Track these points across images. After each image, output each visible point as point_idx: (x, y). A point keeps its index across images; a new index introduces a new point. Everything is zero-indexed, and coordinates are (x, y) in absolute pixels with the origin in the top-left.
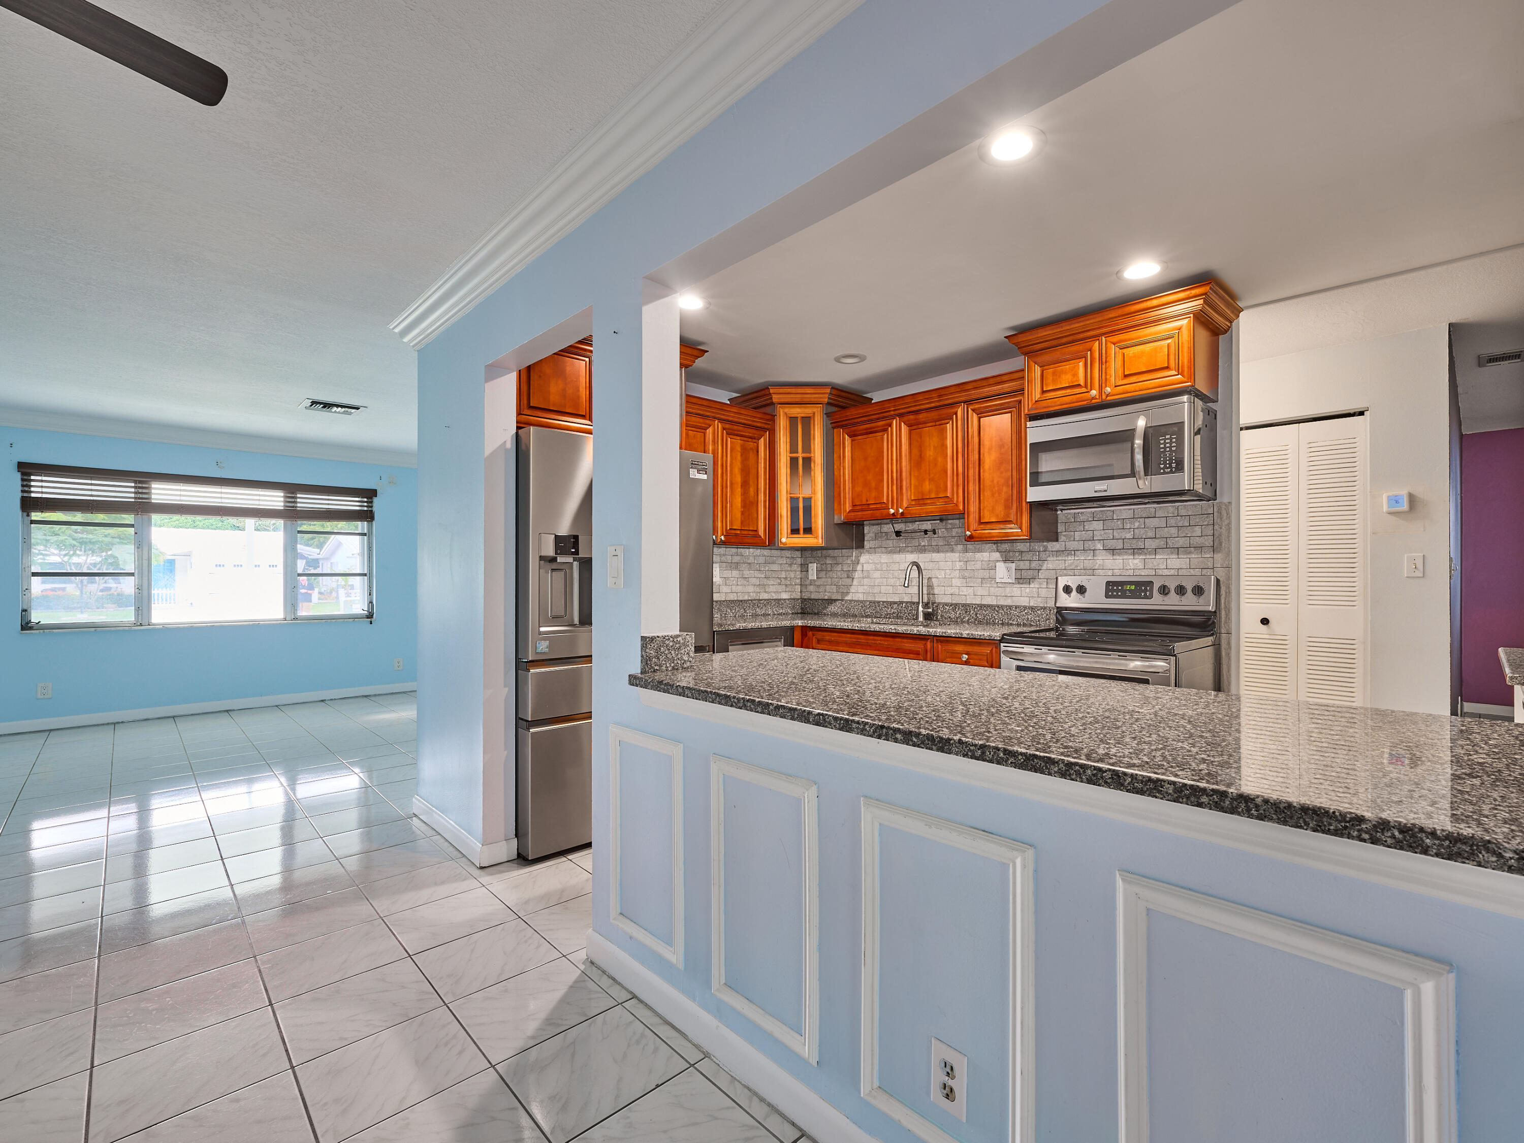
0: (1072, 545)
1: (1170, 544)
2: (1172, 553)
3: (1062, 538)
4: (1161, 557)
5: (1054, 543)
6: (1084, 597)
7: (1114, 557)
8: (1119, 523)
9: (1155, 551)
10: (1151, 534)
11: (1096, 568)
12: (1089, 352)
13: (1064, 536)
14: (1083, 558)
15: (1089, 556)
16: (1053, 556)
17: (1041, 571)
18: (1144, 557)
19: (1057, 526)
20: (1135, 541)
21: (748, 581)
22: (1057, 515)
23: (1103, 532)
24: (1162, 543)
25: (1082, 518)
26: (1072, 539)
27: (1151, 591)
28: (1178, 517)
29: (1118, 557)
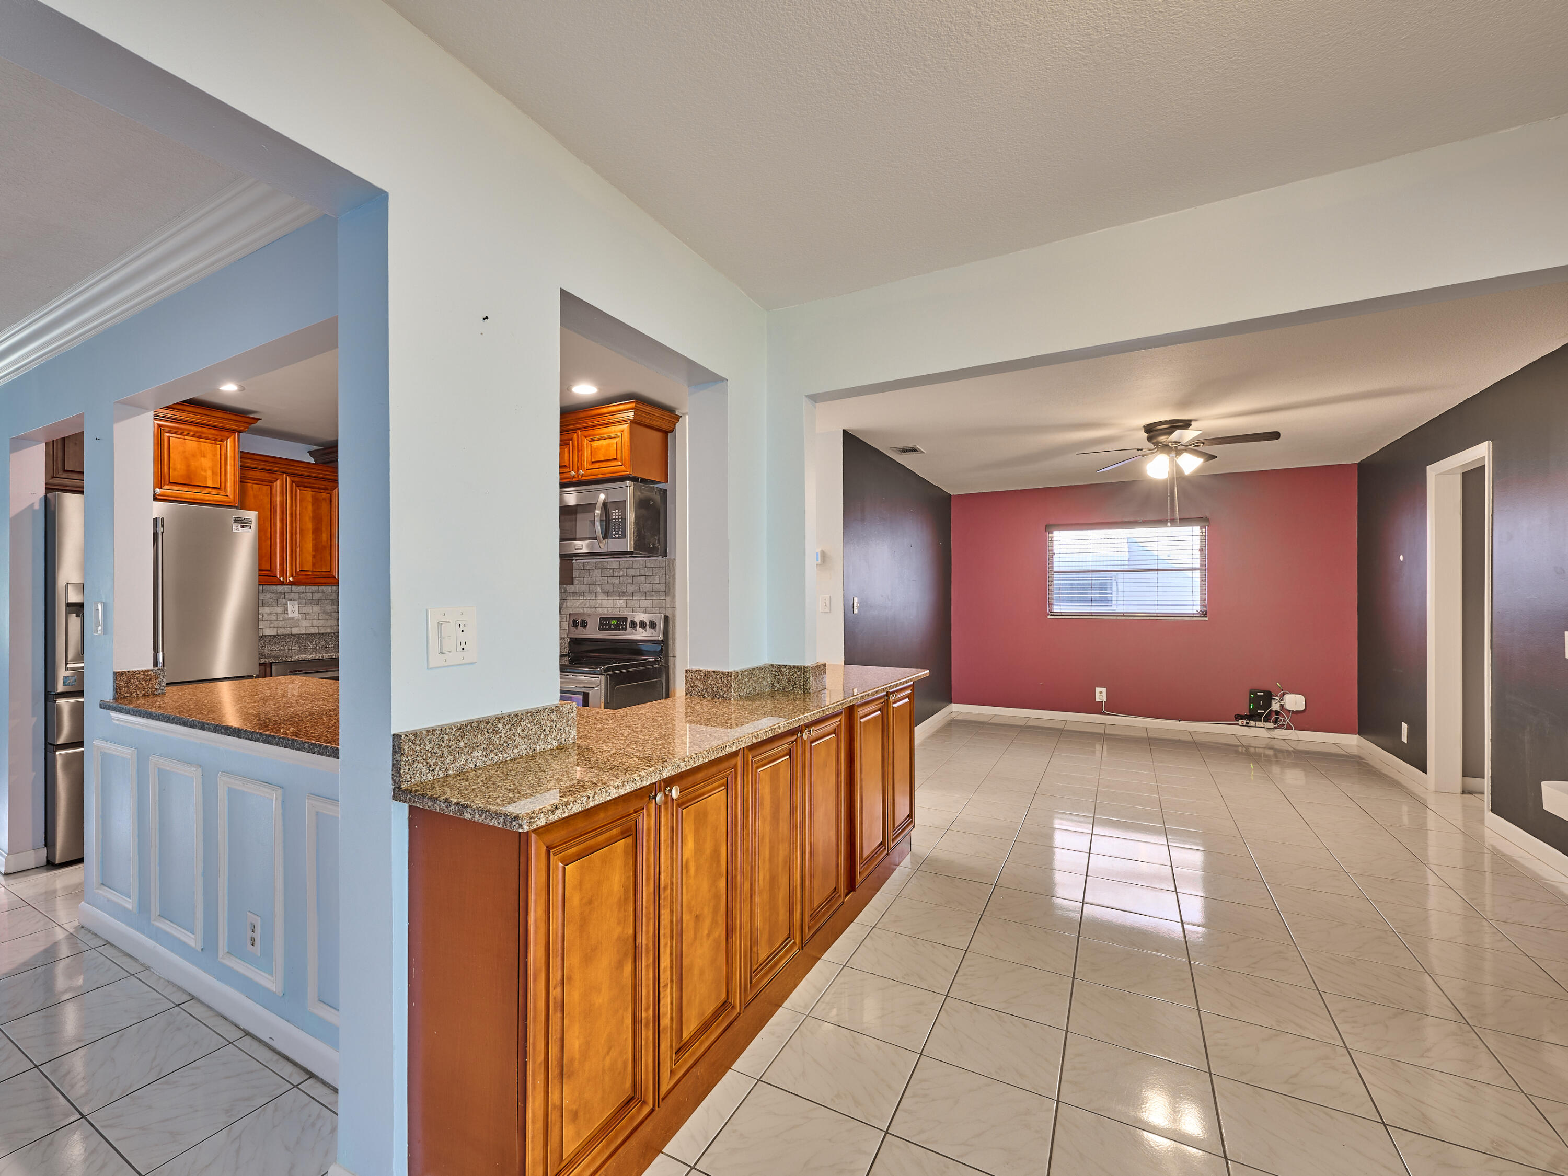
0: (583, 588)
1: (641, 589)
3: (576, 582)
4: (636, 598)
5: (571, 586)
6: (585, 630)
7: (608, 598)
8: (611, 571)
9: (633, 594)
10: (630, 581)
11: (597, 606)
12: (571, 441)
13: (578, 580)
14: (589, 599)
15: (592, 597)
16: (570, 596)
17: (563, 608)
18: (626, 599)
19: (573, 573)
20: (620, 586)
22: (572, 564)
23: (601, 578)
24: (637, 588)
25: (588, 566)
26: (582, 583)
27: (626, 625)
28: (646, 569)
29: (610, 599)
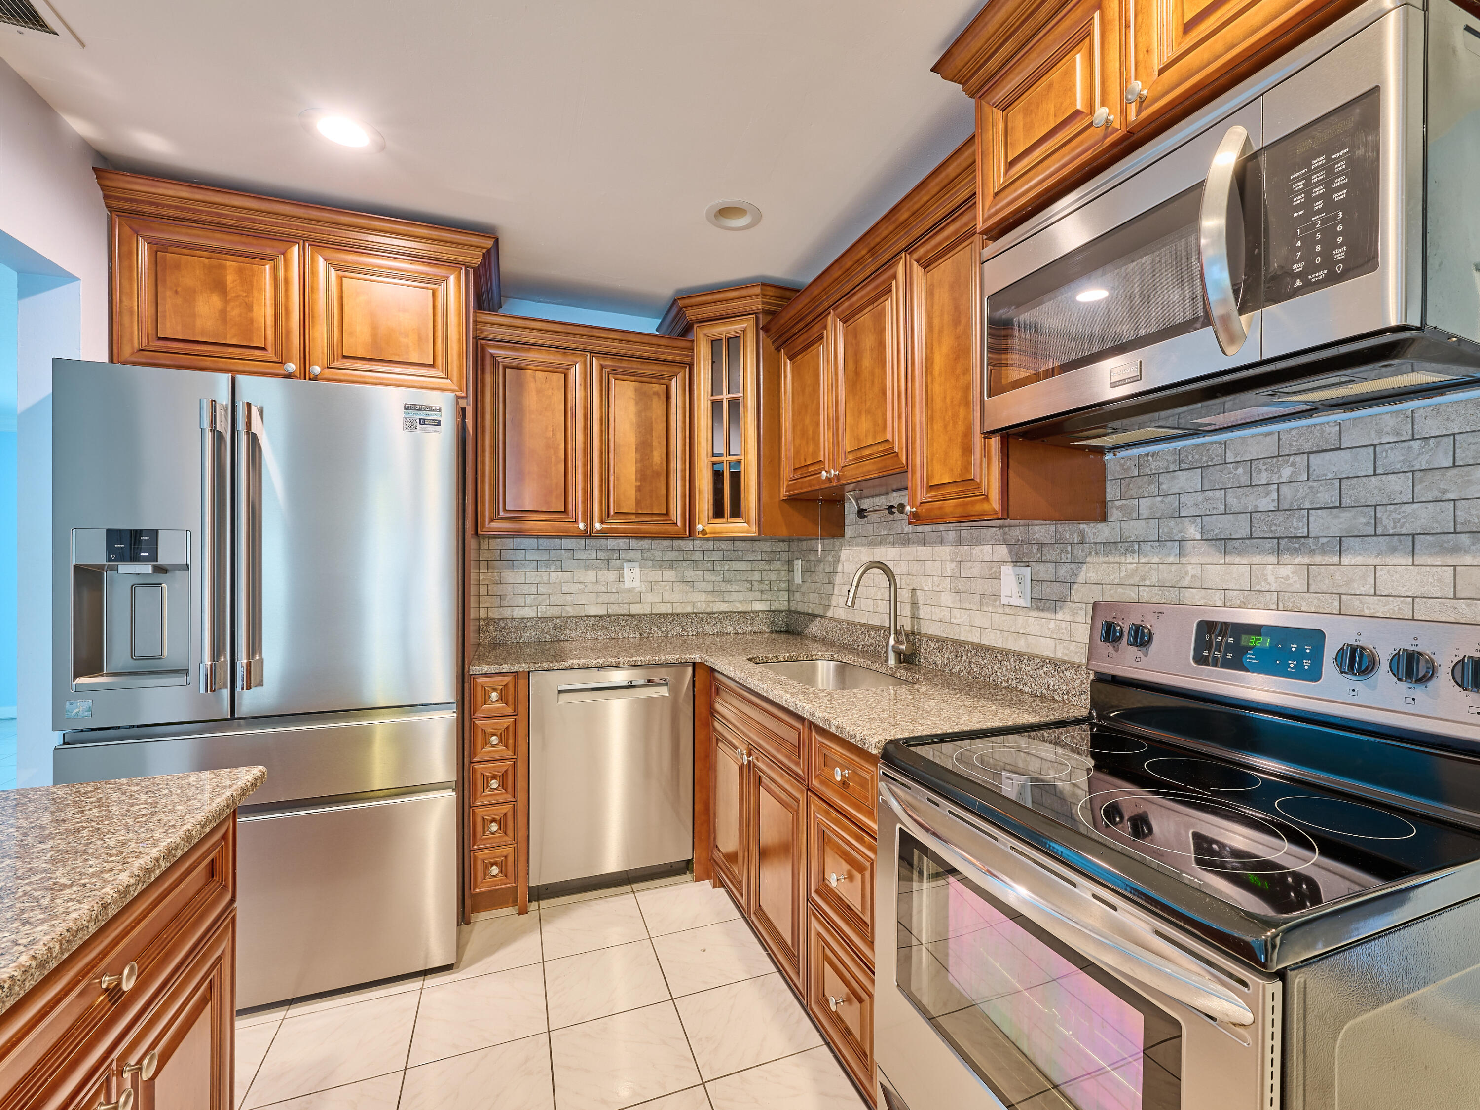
0: (1136, 529)
1: (1387, 523)
2: (1393, 550)
3: (1114, 514)
4: (1359, 560)
5: (1100, 526)
6: (1146, 655)
7: (1229, 559)
8: (1240, 471)
9: (1340, 544)
10: (1327, 496)
11: (1186, 583)
12: (1097, 15)
13: (1120, 508)
14: (1156, 560)
15: (1169, 555)
16: (1097, 553)
17: (1076, 586)
18: (1306, 560)
19: (1105, 488)
20: (1280, 517)
21: (693, 586)
22: (1104, 465)
23: (1200, 497)
24: (1361, 521)
25: (1154, 465)
26: (1135, 515)
27: (1317, 656)
28: (1416, 444)
29: (1237, 560)
